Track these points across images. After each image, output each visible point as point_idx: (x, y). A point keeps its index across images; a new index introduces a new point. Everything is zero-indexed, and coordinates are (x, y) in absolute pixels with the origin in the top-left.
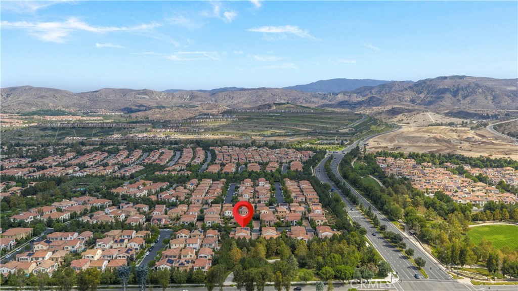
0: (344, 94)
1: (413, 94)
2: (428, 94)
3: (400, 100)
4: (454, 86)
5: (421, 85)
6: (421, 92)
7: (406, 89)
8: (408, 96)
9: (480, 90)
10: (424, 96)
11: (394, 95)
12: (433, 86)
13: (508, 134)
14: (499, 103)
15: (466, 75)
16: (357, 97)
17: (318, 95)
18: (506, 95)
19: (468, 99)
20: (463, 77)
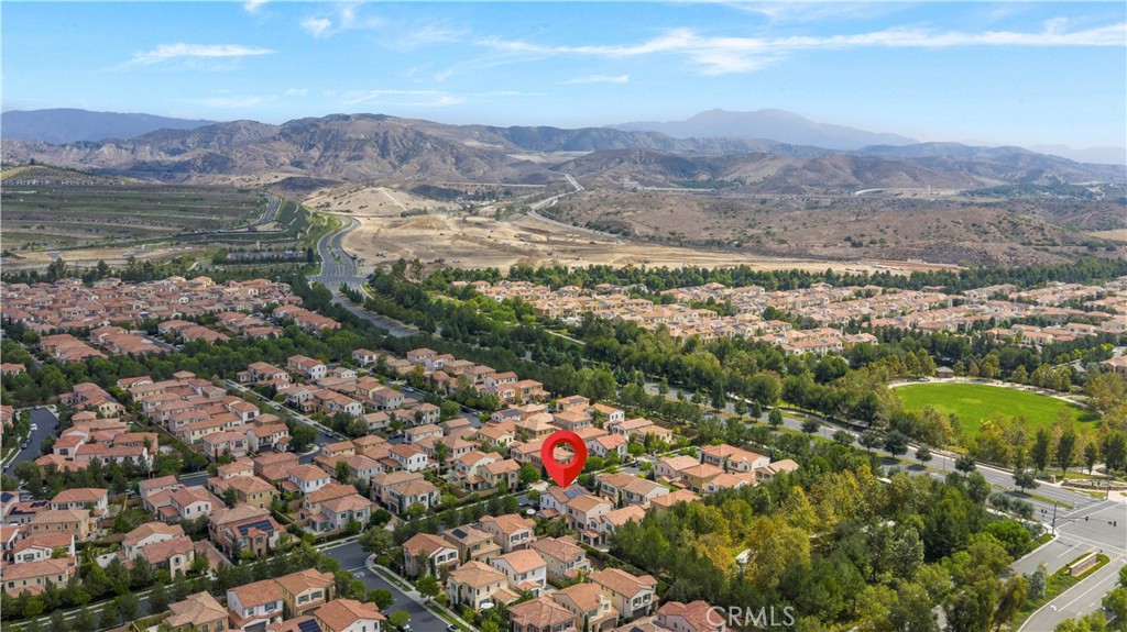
0: (118, 147)
1: (294, 148)
2: (326, 149)
3: (268, 162)
4: (377, 134)
5: (307, 130)
6: (312, 146)
7: (274, 139)
8: (285, 152)
9: (429, 145)
10: (318, 154)
11: (253, 151)
12: (333, 132)
13: (589, 225)
14: (469, 170)
15: (385, 114)
16: (152, 154)
17: (45, 147)
18: (476, 156)
19: (414, 161)
20: (380, 117)
